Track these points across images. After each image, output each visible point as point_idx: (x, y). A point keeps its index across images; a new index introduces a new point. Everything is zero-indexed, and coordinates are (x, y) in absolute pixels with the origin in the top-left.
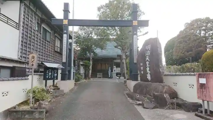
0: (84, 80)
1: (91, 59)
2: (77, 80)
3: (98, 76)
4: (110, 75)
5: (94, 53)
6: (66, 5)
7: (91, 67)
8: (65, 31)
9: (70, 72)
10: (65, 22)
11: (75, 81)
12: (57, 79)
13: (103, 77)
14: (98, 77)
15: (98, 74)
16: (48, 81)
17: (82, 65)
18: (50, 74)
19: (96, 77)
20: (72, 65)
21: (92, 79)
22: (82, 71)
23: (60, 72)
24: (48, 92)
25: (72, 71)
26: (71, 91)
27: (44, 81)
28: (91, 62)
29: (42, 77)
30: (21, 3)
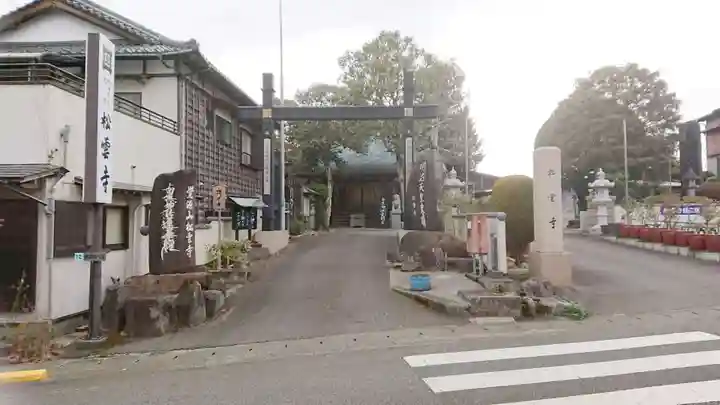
0: (313, 232)
1: (330, 178)
2: (294, 232)
3: (353, 222)
4: (383, 217)
5: (338, 161)
6: (268, 79)
7: (329, 200)
8: (267, 133)
9: (278, 213)
10: (267, 114)
11: (291, 234)
12: (255, 228)
13: (368, 226)
14: (352, 224)
15: (352, 216)
16: (240, 232)
17: (306, 195)
18: (243, 218)
19: (348, 225)
20: (283, 199)
21: (332, 231)
22: (307, 210)
23: (260, 213)
24: (243, 250)
25: (284, 211)
26: (282, 251)
27: (234, 232)
28: (330, 187)
29: (230, 224)
30: (178, 80)
